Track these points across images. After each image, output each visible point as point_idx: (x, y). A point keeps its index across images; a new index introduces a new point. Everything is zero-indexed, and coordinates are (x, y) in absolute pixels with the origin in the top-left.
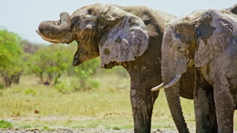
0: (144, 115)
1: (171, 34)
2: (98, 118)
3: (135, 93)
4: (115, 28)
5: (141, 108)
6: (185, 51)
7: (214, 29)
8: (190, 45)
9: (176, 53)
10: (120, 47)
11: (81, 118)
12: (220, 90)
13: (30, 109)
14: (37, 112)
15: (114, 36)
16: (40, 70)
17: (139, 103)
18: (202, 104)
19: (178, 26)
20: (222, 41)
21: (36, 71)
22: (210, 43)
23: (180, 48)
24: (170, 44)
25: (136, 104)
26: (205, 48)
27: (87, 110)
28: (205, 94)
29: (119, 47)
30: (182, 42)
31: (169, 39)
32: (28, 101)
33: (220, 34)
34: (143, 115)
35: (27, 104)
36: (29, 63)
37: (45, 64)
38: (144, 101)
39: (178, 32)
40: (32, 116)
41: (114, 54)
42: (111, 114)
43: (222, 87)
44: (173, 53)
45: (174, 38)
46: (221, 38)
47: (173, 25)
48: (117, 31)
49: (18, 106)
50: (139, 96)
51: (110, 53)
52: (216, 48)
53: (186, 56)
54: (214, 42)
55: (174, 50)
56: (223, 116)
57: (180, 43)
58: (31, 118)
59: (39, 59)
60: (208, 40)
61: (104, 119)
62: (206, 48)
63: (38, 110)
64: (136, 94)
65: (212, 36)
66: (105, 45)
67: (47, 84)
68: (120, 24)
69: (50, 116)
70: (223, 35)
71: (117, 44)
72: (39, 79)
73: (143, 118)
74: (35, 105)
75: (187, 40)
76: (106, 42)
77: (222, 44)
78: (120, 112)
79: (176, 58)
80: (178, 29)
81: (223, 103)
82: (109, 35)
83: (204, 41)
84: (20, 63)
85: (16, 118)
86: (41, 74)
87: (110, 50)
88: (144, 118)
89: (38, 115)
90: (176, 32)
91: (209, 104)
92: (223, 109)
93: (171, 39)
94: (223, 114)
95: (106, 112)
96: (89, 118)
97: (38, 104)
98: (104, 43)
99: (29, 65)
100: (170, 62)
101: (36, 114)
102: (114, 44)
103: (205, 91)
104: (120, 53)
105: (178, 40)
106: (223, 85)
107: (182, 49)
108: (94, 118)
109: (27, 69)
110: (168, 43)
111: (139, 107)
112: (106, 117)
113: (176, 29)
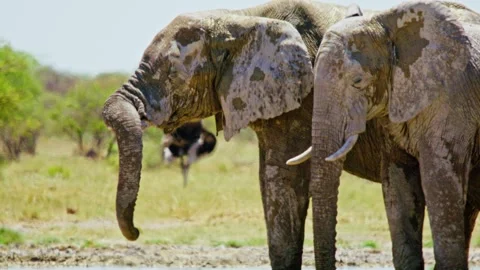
0: (292, 217)
1: (340, 52)
2: (195, 223)
3: (276, 172)
4: (243, 53)
5: (287, 202)
6: (367, 89)
7: (426, 43)
8: (379, 77)
9: (350, 92)
10: (265, 88)
11: (162, 223)
12: (433, 167)
13: (57, 204)
14: (71, 212)
15: (246, 70)
16: (77, 126)
17: (283, 194)
18: (399, 195)
19: (354, 35)
20: (441, 68)
21: (69, 129)
22: (416, 72)
23: (359, 81)
24: (338, 72)
25: (278, 195)
26: (406, 83)
27: (174, 208)
28: (403, 175)
29: (262, 88)
30: (365, 70)
31: (337, 61)
32: (52, 189)
33: (437, 53)
34: (289, 218)
35: (51, 195)
36: (55, 112)
37: (87, 115)
38: (292, 190)
39: (354, 48)
40: (63, 220)
41: (253, 105)
42: (221, 216)
43: (436, 160)
44: (344, 90)
45: (348, 61)
46: (439, 63)
47: (345, 35)
48: (250, 58)
49: (34, 199)
50: (284, 179)
51: (245, 105)
52: (431, 82)
53: (367, 97)
54: (426, 71)
55: (346, 85)
56: (441, 218)
57: (361, 71)
58: (60, 224)
59: (76, 105)
60: (411, 67)
61: (208, 225)
62: (410, 83)
63: (75, 208)
64: (278, 175)
65: (420, 59)
66: (231, 91)
67: (91, 154)
68: (251, 44)
69: (99, 220)
70: (444, 55)
71: (257, 83)
72: (75, 145)
73: (289, 223)
74: (68, 197)
75: (374, 65)
76: (233, 85)
77: (442, 74)
78: (240, 212)
79: (348, 102)
80: (355, 42)
81: (441, 193)
82: (235, 71)
83: (403, 70)
84: (38, 111)
85: (32, 224)
86: (80, 134)
87: (244, 100)
88: (292, 223)
89: (73, 217)
90: (350, 49)
91: (414, 194)
92: (441, 205)
93: (341, 62)
94: (442, 214)
95: (212, 211)
96: (177, 224)
97: (76, 195)
98: (229, 87)
99: (55, 117)
100: (336, 109)
101: (70, 215)
102: (251, 85)
103: (401, 170)
104: (267, 99)
105: (357, 64)
106: (438, 156)
107: (363, 85)
108: (189, 224)
109: (51, 124)
110: (334, 70)
111: (282, 201)
112: (213, 222)
113: (351, 44)
